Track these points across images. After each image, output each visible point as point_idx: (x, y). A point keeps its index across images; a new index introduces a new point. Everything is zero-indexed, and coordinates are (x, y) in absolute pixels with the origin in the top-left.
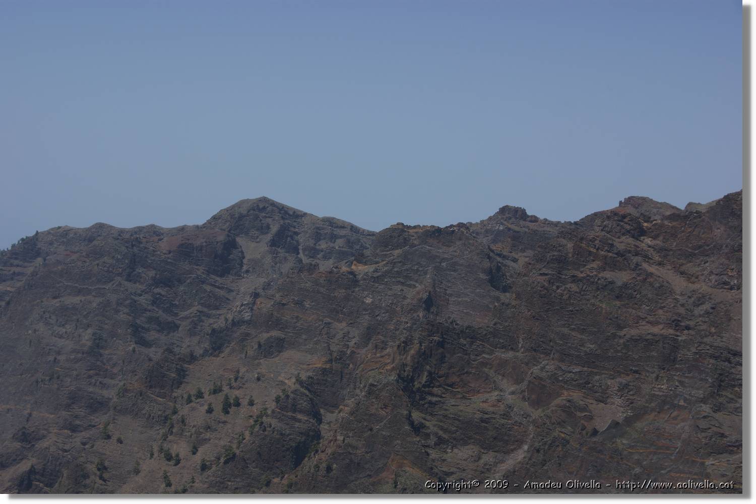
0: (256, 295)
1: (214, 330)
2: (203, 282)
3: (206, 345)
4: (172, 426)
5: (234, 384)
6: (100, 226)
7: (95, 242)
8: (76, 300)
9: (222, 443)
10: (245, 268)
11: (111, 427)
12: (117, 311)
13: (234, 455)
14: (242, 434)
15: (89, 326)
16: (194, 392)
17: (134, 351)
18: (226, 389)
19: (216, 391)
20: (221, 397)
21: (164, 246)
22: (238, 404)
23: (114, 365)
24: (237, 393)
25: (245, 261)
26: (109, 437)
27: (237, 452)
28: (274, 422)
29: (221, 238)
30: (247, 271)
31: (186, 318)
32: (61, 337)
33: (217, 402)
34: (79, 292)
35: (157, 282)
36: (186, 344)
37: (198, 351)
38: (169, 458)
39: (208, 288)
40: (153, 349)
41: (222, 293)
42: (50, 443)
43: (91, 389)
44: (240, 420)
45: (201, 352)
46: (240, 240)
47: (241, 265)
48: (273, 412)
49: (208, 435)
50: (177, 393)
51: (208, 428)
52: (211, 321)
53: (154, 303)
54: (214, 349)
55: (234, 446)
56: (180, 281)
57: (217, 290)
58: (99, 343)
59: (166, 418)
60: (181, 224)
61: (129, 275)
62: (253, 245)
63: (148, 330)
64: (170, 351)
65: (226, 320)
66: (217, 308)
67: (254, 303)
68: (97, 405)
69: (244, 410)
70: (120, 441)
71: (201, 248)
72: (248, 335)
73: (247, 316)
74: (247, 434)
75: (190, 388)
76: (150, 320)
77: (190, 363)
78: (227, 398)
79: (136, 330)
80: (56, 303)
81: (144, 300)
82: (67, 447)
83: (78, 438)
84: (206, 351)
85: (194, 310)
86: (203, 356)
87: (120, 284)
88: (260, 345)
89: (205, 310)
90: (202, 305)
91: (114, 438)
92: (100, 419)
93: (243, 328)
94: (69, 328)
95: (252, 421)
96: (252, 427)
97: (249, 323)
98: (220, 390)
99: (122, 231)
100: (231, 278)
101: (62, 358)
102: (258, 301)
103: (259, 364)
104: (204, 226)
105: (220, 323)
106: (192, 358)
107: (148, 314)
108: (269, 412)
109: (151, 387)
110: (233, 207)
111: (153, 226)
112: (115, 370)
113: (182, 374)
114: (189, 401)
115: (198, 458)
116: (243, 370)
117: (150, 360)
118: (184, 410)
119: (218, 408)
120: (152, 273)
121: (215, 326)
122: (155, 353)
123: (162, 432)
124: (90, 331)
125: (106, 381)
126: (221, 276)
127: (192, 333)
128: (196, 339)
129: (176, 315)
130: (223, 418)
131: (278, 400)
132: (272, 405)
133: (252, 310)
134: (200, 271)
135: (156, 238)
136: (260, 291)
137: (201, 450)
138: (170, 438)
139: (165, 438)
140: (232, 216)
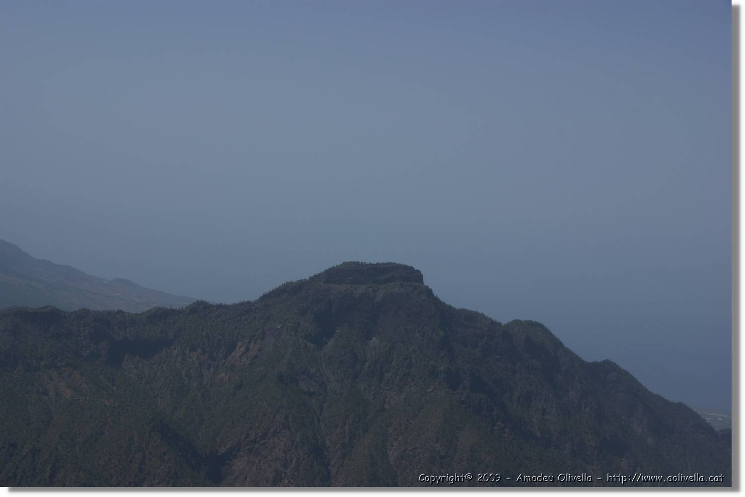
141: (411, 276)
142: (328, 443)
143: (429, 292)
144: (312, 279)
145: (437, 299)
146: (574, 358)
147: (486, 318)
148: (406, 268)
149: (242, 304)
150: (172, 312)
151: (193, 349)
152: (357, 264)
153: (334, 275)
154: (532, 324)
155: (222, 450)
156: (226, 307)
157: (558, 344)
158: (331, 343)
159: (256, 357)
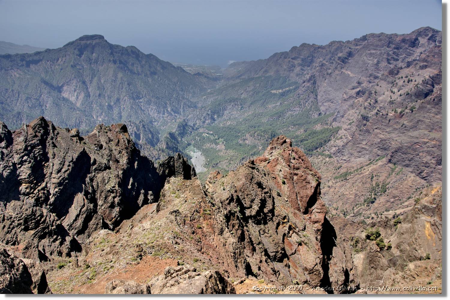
0: (421, 53)
1: (408, 62)
2: (407, 49)
3: (406, 65)
4: (394, 85)
5: (411, 76)
6: (382, 33)
7: (380, 37)
8: (374, 51)
9: (406, 90)
10: (419, 46)
11: (379, 83)
12: (384, 55)
13: (409, 93)
14: (412, 89)
15: (376, 58)
16: (400, 77)
17: (387, 65)
18: (409, 77)
19: (406, 77)
20: (407, 79)
21: (398, 39)
22: (412, 81)
23: (382, 68)
24: (412, 78)
25: (420, 44)
26: (378, 85)
27: (410, 93)
28: (421, 86)
29: (414, 37)
30: (420, 47)
31: (401, 58)
32: (369, 60)
33: (406, 80)
34: (375, 50)
35: (395, 48)
36: (400, 64)
37: (403, 67)
38: (392, 92)
39: (408, 51)
40: (392, 65)
41: (412, 52)
42: (365, 85)
43: (375, 73)
44: (411, 85)
45: (404, 67)
46: (419, 38)
47: (418, 45)
48: (421, 84)
49: (403, 88)
50: (396, 76)
51: (403, 86)
52: (408, 59)
53: (393, 53)
54: (408, 66)
55: (409, 91)
56: (401, 48)
57: (410, 51)
58: (378, 62)
59: (393, 82)
60: (403, 33)
61: (388, 46)
62: (423, 39)
63: (391, 60)
64: (396, 66)
65: (412, 59)
66: (410, 56)
67: (420, 55)
68: (376, 77)
69: (413, 83)
70: (381, 87)
71: (408, 40)
72: (417, 63)
73: (418, 58)
74: (413, 89)
75: (400, 75)
76: (392, 58)
77: (400, 69)
78: (409, 79)
79: (388, 60)
80: (369, 52)
81: (391, 53)
82: (368, 86)
83: (371, 85)
84: (405, 67)
85: (403, 56)
86: (404, 68)
87: (385, 48)
88: (420, 66)
89: (407, 56)
90: (406, 55)
91: (379, 86)
92: (377, 81)
93: (416, 62)
94: (371, 58)
95: (415, 86)
96: (415, 87)
97: (418, 60)
98: (408, 77)
99: (387, 35)
100: (415, 48)
101: (369, 65)
102: (422, 55)
103: (419, 71)
104: (410, 34)
105: (410, 60)
106: (401, 68)
107: (391, 56)
108: (420, 84)
109: (390, 74)
110: (419, 29)
111: (396, 34)
112: (381, 69)
113: (398, 72)
114: (399, 79)
115: (399, 93)
116: (414, 72)
117: (390, 68)
118: (397, 81)
119: (406, 81)
120: (394, 46)
121: (409, 60)
122: (392, 66)
123: (391, 85)
124: (376, 59)
125: (379, 72)
126: (413, 47)
127: (402, 62)
128: (403, 63)
129: (399, 57)
130: (407, 84)
131: (423, 81)
132: (421, 82)
133: (419, 57)
134: (407, 46)
135: (396, 37)
136: (423, 52)
137: (400, 91)
138: (393, 87)
139: (392, 87)
140: (418, 31)
141: (101, 37)
142: (86, 80)
143: (106, 41)
144: (76, 40)
145: (108, 42)
146: (143, 54)
147: (121, 46)
148: (99, 35)
149: (59, 48)
150: (41, 52)
151: (48, 61)
152: (87, 35)
153: (81, 39)
154: (132, 47)
155: (60, 85)
156: (55, 49)
157: (139, 51)
158: (83, 56)
159: (65, 61)
